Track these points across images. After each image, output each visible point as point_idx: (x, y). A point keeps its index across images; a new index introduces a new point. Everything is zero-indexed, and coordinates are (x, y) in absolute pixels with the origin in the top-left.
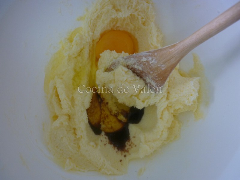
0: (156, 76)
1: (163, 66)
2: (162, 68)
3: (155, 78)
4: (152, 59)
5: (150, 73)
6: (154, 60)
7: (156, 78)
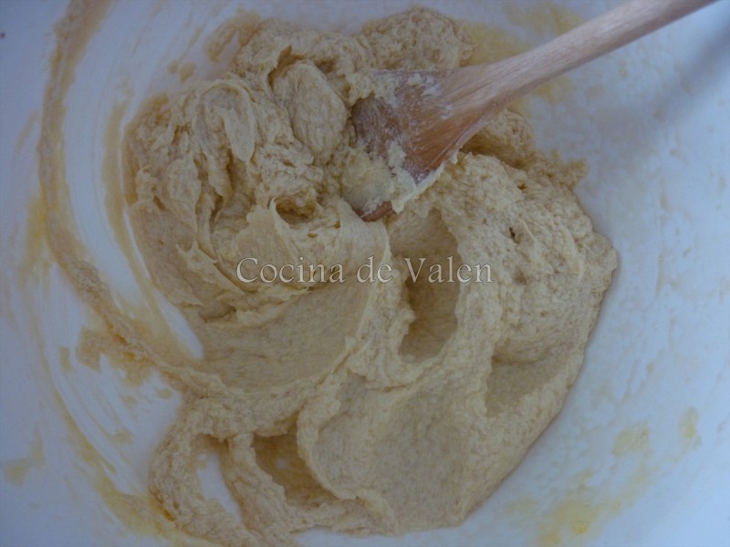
0: (418, 137)
1: (449, 108)
2: (442, 114)
3: (410, 145)
4: (435, 83)
5: (406, 126)
6: (438, 85)
7: (414, 144)
